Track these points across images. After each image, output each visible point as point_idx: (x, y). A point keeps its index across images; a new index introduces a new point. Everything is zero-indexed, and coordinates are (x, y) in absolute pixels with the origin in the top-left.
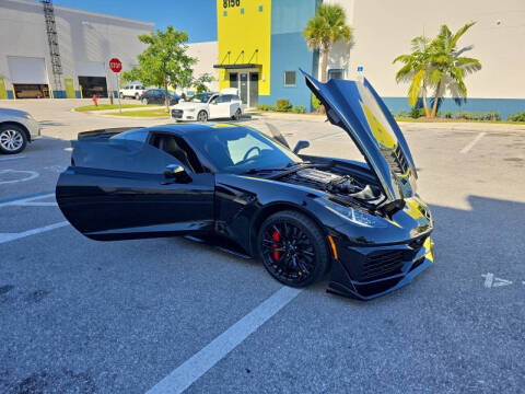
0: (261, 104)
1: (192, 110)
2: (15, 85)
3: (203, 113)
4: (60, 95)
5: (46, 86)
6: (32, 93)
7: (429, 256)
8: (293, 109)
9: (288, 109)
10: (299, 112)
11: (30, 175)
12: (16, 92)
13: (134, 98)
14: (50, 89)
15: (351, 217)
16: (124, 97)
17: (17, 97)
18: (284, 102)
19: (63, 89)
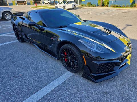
0: (82, 4)
1: (61, 6)
2: (17, 1)
3: (64, 7)
4: (29, 4)
5: (25, 1)
6: (22, 3)
7: (129, 63)
8: (92, 5)
9: (90, 5)
10: (94, 6)
11: (10, 26)
12: (18, 3)
13: (48, 4)
14: (26, 2)
15: (94, 48)
16: (45, 4)
17: (18, 5)
18: (89, 3)
19: (29, 2)
